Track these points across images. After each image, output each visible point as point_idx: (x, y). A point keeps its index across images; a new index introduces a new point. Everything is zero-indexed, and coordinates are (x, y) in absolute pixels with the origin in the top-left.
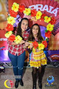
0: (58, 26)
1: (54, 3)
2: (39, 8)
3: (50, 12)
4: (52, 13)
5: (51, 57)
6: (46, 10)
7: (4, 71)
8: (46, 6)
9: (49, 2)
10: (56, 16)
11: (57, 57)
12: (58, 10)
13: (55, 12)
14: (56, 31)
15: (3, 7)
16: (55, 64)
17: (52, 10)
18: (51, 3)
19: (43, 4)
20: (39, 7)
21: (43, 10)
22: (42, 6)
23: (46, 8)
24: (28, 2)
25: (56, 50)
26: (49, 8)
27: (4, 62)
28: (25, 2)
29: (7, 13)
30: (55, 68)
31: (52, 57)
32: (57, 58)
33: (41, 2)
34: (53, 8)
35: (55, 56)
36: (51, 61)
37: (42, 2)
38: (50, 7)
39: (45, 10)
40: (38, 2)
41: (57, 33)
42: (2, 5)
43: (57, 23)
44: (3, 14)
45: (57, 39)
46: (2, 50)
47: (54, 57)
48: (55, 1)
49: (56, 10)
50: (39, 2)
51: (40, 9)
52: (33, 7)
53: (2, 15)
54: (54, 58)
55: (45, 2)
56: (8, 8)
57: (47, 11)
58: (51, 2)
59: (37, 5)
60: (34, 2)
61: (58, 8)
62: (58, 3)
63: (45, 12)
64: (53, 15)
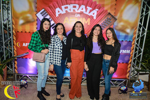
1: (92, 4)
2: (74, 9)
3: (87, 13)
4: (90, 15)
6: (82, 11)
7: (26, 86)
8: (83, 6)
9: (86, 2)
10: (95, 18)
12: (97, 11)
13: (94, 14)
15: (30, 6)
17: (91, 11)
18: (89, 4)
19: (78, 4)
20: (75, 7)
21: (79, 11)
22: (78, 6)
23: (82, 9)
24: (60, 1)
26: (86, 9)
27: (27, 75)
28: (57, 1)
29: (35, 13)
33: (77, 2)
34: (91, 9)
38: (88, 7)
40: (73, 2)
42: (30, 3)
44: (31, 13)
46: (26, 58)
48: (93, 1)
49: (95, 12)
51: (76, 9)
52: (67, 7)
53: (29, 15)
55: (81, 2)
56: (36, 8)
57: (84, 13)
58: (89, 2)
59: (72, 5)
60: (68, 2)
61: (97, 10)
62: (98, 3)
63: (81, 13)
64: (92, 17)
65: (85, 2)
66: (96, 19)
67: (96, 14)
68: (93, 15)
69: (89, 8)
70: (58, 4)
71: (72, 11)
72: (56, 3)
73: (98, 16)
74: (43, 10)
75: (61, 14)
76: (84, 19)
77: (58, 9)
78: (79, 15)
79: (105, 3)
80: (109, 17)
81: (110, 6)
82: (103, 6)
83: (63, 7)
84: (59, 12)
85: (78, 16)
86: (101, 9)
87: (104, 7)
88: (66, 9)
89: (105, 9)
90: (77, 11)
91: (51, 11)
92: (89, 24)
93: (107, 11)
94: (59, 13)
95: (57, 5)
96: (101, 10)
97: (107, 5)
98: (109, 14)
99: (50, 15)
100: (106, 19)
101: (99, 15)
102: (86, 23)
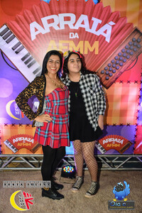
0: (114, 65)
1: (102, 11)
2: (67, 22)
3: (93, 31)
4: (98, 34)
5: (102, 144)
6: (82, 26)
8: (84, 18)
10: (108, 40)
11: (118, 143)
12: (113, 26)
13: (105, 32)
14: (110, 78)
16: (113, 161)
17: (99, 27)
18: (95, 11)
19: (75, 13)
20: (68, 19)
21: (77, 27)
22: (73, 16)
23: (83, 23)
24: (38, 8)
25: (114, 125)
26: (91, 23)
28: (32, 9)
30: (114, 171)
31: (104, 142)
32: (116, 145)
33: (72, 8)
34: (100, 22)
35: (110, 140)
36: (103, 153)
37: (74, 8)
38: (93, 19)
39: (80, 28)
40: (63, 8)
41: (114, 82)
43: (113, 58)
45: (115, 98)
47: (109, 143)
48: (104, 6)
49: (108, 28)
50: (65, 8)
51: (70, 24)
52: (53, 19)
54: (108, 145)
55: (80, 8)
57: (86, 30)
58: (96, 8)
59: (62, 16)
60: (53, 9)
61: (112, 23)
62: (113, 10)
63: (81, 31)
64: (101, 39)
65: (89, 8)
66: (111, 42)
67: (109, 32)
68: (104, 35)
69: (96, 21)
70: (33, 13)
71: (62, 27)
72: (29, 12)
73: (114, 35)
74: (5, 27)
75: (40, 34)
76: (87, 42)
77: (34, 25)
78: (76, 36)
79: (129, 8)
80: (136, 36)
81: (136, 15)
82: (124, 15)
83: (44, 20)
84: (36, 30)
85: (74, 37)
86: (119, 22)
87: (125, 18)
88: (51, 25)
89: (129, 20)
90: (72, 27)
91: (20, 29)
92: (97, 52)
93: (131, 24)
94: (37, 33)
95: (32, 16)
96: (120, 24)
97: (132, 12)
98: (137, 30)
99: (19, 38)
100: (130, 40)
101: (117, 34)
102: (91, 50)
